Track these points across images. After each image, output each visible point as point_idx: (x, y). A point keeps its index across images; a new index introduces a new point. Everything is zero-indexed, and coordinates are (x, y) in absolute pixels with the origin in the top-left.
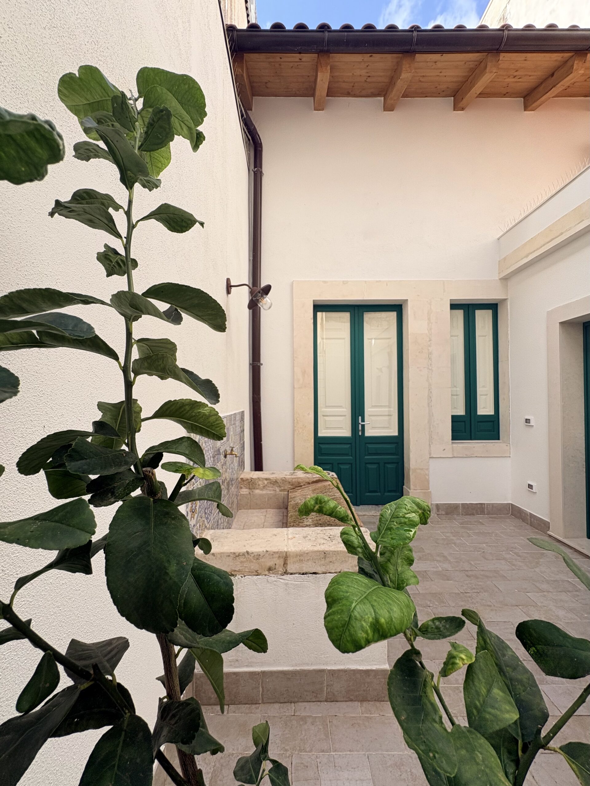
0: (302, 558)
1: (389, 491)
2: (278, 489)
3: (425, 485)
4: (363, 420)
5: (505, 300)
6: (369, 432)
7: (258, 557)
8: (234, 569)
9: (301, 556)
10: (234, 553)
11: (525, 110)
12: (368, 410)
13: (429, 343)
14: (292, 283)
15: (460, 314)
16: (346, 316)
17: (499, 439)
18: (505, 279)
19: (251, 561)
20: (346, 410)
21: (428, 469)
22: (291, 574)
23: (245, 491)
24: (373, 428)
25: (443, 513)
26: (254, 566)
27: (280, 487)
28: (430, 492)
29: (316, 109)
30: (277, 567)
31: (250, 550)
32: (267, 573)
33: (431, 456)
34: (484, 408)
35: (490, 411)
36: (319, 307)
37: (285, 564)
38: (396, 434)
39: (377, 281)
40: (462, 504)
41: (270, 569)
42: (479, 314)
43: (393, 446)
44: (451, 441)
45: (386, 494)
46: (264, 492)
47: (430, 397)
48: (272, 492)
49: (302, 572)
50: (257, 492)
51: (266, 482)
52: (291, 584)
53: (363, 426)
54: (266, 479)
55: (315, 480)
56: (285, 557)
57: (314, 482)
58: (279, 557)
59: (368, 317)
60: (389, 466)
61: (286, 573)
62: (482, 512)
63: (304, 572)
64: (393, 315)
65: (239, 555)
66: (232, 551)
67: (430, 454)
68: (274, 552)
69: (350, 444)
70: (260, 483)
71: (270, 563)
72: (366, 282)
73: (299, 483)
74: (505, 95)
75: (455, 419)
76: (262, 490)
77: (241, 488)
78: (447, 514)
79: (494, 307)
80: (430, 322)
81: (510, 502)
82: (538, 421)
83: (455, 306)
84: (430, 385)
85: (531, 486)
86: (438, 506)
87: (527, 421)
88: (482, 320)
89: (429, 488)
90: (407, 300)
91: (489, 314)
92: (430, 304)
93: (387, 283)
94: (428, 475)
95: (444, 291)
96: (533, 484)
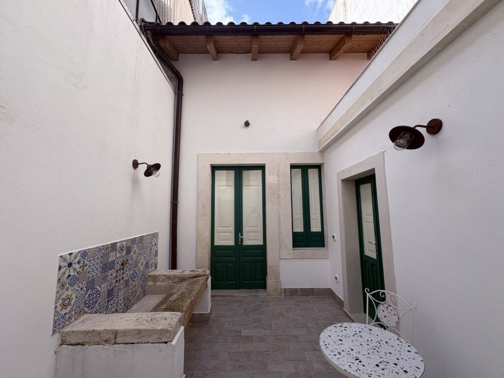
0: (125, 334)
1: (258, 280)
2: (171, 282)
3: (277, 277)
4: (242, 235)
5: (323, 163)
6: (246, 242)
7: (100, 333)
8: (84, 341)
9: (126, 333)
10: (86, 331)
11: (330, 60)
12: (245, 229)
13: (278, 189)
14: (198, 155)
15: (299, 171)
16: (232, 173)
17: (324, 247)
18: (323, 152)
19: (95, 336)
20: (232, 229)
21: (279, 266)
22: (119, 344)
23: (150, 283)
24: (249, 240)
25: (289, 294)
26: (97, 339)
27: (172, 280)
28: (280, 281)
29: (213, 60)
30: (110, 339)
31: (95, 329)
32: (104, 343)
34: (316, 227)
35: (319, 229)
36: (214, 168)
37: (115, 337)
38: (262, 244)
39: (248, 153)
40: (300, 289)
41: (106, 341)
42: (310, 171)
43: (260, 251)
44: (292, 248)
45: (256, 282)
46: (162, 284)
47: (279, 222)
48: (168, 284)
49: (125, 342)
50: (158, 283)
51: (164, 277)
52: (118, 350)
53: (242, 239)
54: (164, 276)
55: (194, 276)
56: (116, 333)
57: (193, 277)
58: (112, 333)
59: (245, 173)
60: (258, 264)
61: (115, 343)
62: (313, 294)
63: (126, 342)
64: (260, 172)
65: (88, 332)
66: (85, 330)
67: (280, 257)
68: (109, 330)
69: (234, 250)
70: (160, 278)
71: (106, 337)
72: (241, 154)
73: (184, 278)
74: (318, 52)
75: (295, 235)
76: (161, 282)
77: (149, 281)
78: (291, 295)
79: (319, 167)
80: (278, 177)
81: (330, 287)
82: (337, 237)
83: (293, 167)
84: (279, 214)
85: (336, 278)
86: (285, 290)
87: (333, 237)
88: (313, 175)
89: (279, 278)
90: (265, 164)
91: (316, 171)
92: (279, 166)
93: (253, 154)
94: (279, 270)
95: (287, 159)
96: (338, 277)
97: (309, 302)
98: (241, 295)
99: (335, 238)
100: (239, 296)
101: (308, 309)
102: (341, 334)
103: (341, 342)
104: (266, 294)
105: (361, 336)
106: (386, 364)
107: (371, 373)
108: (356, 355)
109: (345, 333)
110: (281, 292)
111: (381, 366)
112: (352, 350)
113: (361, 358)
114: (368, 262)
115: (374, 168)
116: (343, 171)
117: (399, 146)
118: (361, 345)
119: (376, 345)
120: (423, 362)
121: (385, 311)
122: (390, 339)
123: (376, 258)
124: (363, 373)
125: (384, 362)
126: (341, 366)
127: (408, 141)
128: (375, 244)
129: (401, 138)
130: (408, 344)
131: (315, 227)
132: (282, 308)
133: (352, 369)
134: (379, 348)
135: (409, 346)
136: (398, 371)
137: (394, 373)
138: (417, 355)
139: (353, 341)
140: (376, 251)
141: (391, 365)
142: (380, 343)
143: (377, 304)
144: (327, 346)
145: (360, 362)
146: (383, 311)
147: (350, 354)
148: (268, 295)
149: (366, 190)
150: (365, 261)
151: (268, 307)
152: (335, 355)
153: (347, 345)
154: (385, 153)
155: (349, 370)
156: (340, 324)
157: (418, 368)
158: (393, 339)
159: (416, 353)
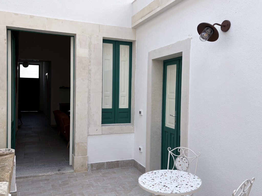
5: (135, 41)
13: (89, 64)
15: (111, 46)
17: (130, 123)
18: (135, 28)
21: (86, 143)
25: (95, 169)
28: (88, 157)
33: (89, 134)
35: (126, 106)
39: (56, 19)
40: (107, 163)
42: (122, 47)
44: (101, 125)
47: (89, 98)
67: (88, 133)
72: (47, 18)
75: (104, 111)
78: (97, 169)
79: (130, 44)
80: (90, 50)
81: (133, 159)
82: (144, 113)
83: (106, 41)
84: (89, 90)
85: (140, 149)
86: (92, 165)
87: (140, 112)
88: (124, 51)
89: (86, 154)
90: (76, 34)
91: (127, 48)
92: (90, 38)
93: (63, 21)
94: (86, 146)
95: (100, 31)
96: (141, 148)
97: (115, 173)
98: (45, 174)
99: (142, 114)
100: (43, 176)
101: (115, 178)
102: (153, 176)
103: (153, 180)
104: (72, 171)
105: (166, 176)
106: (181, 185)
107: (173, 190)
108: (164, 184)
109: (155, 176)
110: (88, 167)
111: (178, 186)
112: (161, 183)
113: (166, 185)
114: (168, 132)
115: (182, 52)
116: (154, 51)
117: (203, 38)
118: (166, 179)
119: (175, 178)
120: (201, 182)
121: (181, 161)
122: (183, 175)
123: (174, 128)
124: (169, 191)
125: (180, 185)
126: (155, 191)
127: (209, 35)
128: (175, 116)
129: (205, 32)
130: (194, 175)
131: (123, 104)
132: (91, 180)
133: (162, 190)
134: (177, 179)
135: (194, 176)
136: (188, 187)
137: (186, 188)
138: (198, 179)
139: (161, 179)
140: (175, 122)
141: (184, 185)
142: (178, 177)
143: (176, 157)
144: (145, 183)
145: (167, 187)
146: (179, 161)
147: (160, 185)
148: (75, 171)
149: (172, 70)
150: (165, 132)
151: (76, 180)
152: (151, 186)
153: (157, 181)
154: (192, 40)
155: (160, 191)
156: (151, 172)
157: (198, 184)
158: (185, 174)
159: (198, 178)
